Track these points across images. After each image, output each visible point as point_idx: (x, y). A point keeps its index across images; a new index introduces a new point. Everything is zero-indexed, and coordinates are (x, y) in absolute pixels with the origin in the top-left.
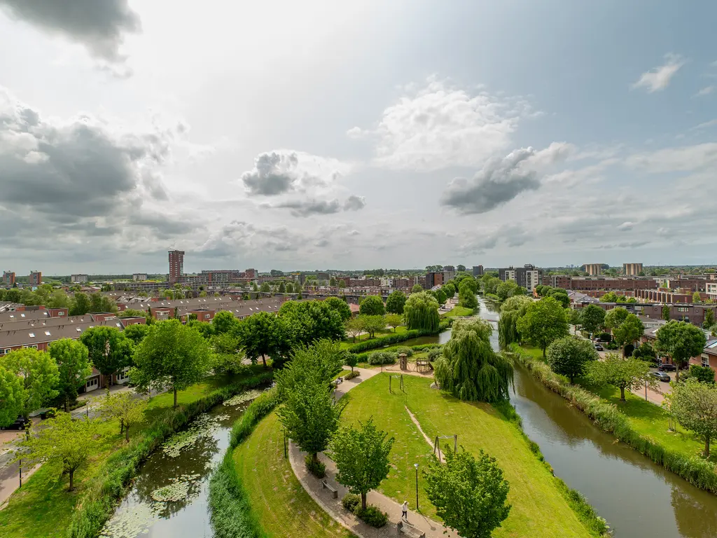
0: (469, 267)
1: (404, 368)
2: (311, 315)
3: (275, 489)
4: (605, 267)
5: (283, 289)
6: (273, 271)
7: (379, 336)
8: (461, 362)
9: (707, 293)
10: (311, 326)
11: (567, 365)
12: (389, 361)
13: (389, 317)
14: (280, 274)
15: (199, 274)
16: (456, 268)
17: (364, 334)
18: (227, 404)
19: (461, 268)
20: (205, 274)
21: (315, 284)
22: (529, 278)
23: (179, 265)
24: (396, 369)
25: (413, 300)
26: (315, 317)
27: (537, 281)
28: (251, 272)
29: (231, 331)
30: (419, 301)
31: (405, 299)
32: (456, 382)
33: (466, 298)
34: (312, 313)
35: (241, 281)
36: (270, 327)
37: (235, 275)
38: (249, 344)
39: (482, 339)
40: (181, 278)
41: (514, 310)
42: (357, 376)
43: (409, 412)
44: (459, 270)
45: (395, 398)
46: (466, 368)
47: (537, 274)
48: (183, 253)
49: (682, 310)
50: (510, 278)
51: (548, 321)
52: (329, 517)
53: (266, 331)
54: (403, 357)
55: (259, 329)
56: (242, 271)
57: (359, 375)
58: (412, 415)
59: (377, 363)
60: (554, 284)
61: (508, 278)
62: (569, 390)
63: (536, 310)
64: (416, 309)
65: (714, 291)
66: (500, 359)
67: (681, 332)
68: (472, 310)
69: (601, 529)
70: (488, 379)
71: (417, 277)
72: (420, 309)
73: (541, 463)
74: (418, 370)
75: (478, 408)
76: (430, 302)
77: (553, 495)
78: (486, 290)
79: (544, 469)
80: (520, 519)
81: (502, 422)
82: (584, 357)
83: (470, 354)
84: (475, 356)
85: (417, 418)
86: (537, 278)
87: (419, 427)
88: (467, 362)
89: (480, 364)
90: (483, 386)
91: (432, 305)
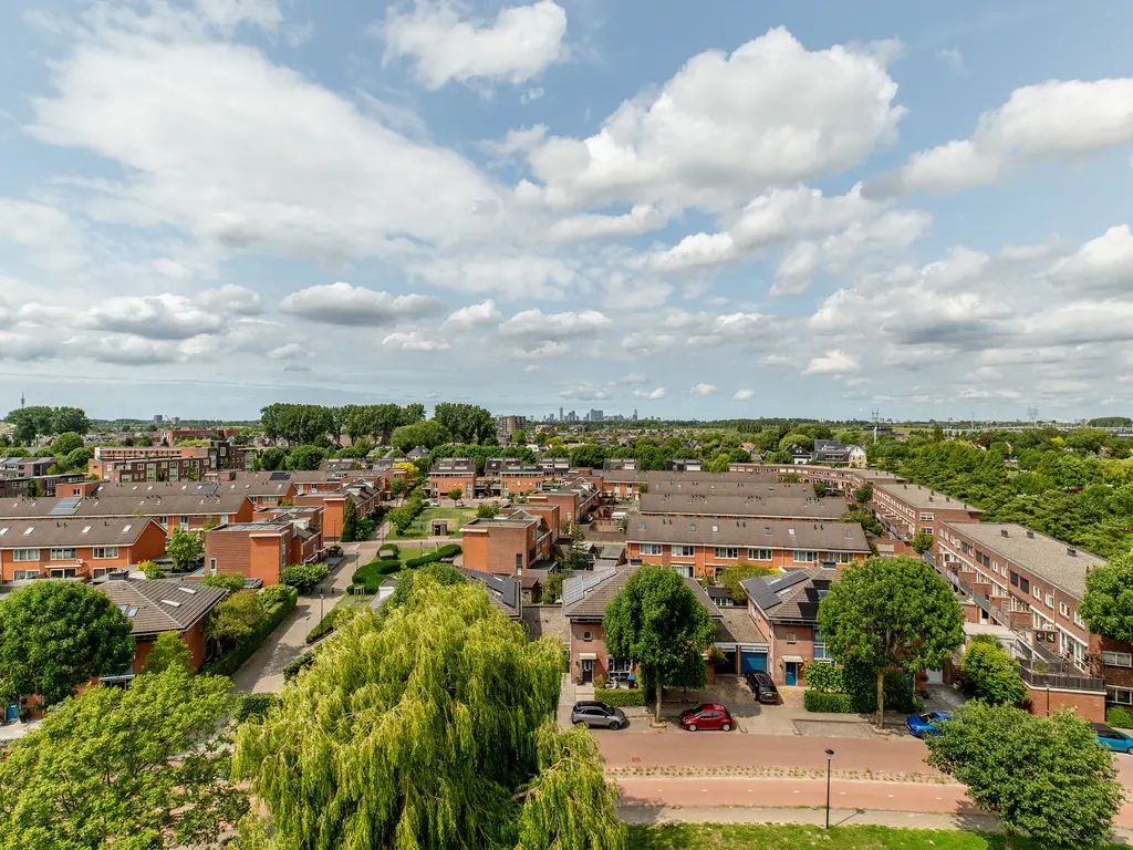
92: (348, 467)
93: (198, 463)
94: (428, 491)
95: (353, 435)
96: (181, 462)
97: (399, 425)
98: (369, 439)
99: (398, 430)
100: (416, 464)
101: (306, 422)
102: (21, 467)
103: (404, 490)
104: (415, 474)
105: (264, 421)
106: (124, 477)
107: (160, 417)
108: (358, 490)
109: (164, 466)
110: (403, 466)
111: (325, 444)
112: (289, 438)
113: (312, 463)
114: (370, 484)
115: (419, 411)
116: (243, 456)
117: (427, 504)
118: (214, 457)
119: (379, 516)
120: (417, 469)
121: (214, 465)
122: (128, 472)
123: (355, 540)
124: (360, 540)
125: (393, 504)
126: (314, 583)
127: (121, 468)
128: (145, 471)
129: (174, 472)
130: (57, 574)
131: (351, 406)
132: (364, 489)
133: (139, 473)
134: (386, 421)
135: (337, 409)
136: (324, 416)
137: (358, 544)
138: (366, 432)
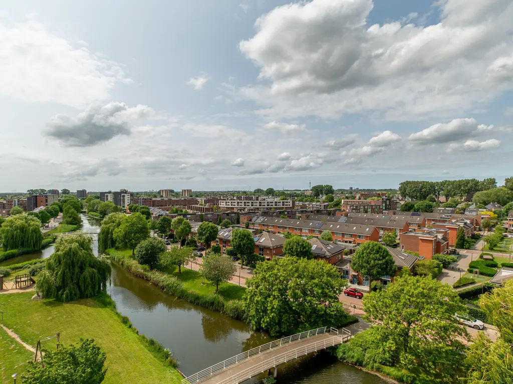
4: (172, 191)
8: (63, 271)
9: (220, 206)
11: (148, 257)
16: (60, 192)
19: (66, 192)
22: (124, 199)
25: (11, 222)
27: (129, 201)
30: (19, 223)
32: (59, 288)
33: (70, 217)
39: (84, 249)
41: (112, 224)
43: (6, 329)
44: (63, 193)
46: (69, 275)
47: (129, 196)
50: (109, 200)
51: (136, 229)
58: (9, 331)
60: (141, 203)
61: (107, 199)
62: (149, 274)
63: (128, 222)
64: (16, 230)
65: (223, 205)
66: (100, 262)
67: (208, 228)
68: (75, 226)
69: (167, 356)
70: (89, 280)
71: (16, 200)
72: (20, 230)
73: (130, 329)
74: (18, 287)
75: (82, 304)
76: (32, 223)
77: (138, 348)
78: (88, 209)
79: (132, 332)
80: (114, 376)
81: (101, 309)
82: (158, 250)
83: (73, 262)
84: (78, 263)
85: (16, 331)
86: (129, 199)
87: (18, 340)
88: (70, 270)
89: (82, 269)
90: (84, 286)
91: (33, 225)
92: (450, 212)
93: (378, 207)
94: (507, 229)
95: (447, 196)
96: (372, 206)
97: (478, 190)
98: (457, 198)
99: (478, 193)
100: (495, 213)
101: (421, 189)
102: (320, 206)
103: (489, 227)
104: (494, 218)
105: (400, 189)
106: (353, 211)
107: (351, 188)
108: (463, 224)
109: (366, 207)
110: (486, 213)
111: (433, 200)
112: (412, 197)
113: (429, 209)
114: (468, 222)
115: (492, 182)
116: (396, 204)
117: (506, 236)
118: (384, 205)
119: (476, 238)
120: (496, 215)
121: (384, 208)
122: (354, 209)
123: (463, 248)
124: (466, 249)
125: (481, 233)
126: (449, 263)
127: (352, 207)
128: (360, 209)
129: (369, 210)
130: (346, 242)
131: (446, 181)
132: (465, 223)
133: (358, 210)
134: (469, 189)
135: (437, 183)
136: (431, 187)
137: (466, 251)
138: (455, 194)
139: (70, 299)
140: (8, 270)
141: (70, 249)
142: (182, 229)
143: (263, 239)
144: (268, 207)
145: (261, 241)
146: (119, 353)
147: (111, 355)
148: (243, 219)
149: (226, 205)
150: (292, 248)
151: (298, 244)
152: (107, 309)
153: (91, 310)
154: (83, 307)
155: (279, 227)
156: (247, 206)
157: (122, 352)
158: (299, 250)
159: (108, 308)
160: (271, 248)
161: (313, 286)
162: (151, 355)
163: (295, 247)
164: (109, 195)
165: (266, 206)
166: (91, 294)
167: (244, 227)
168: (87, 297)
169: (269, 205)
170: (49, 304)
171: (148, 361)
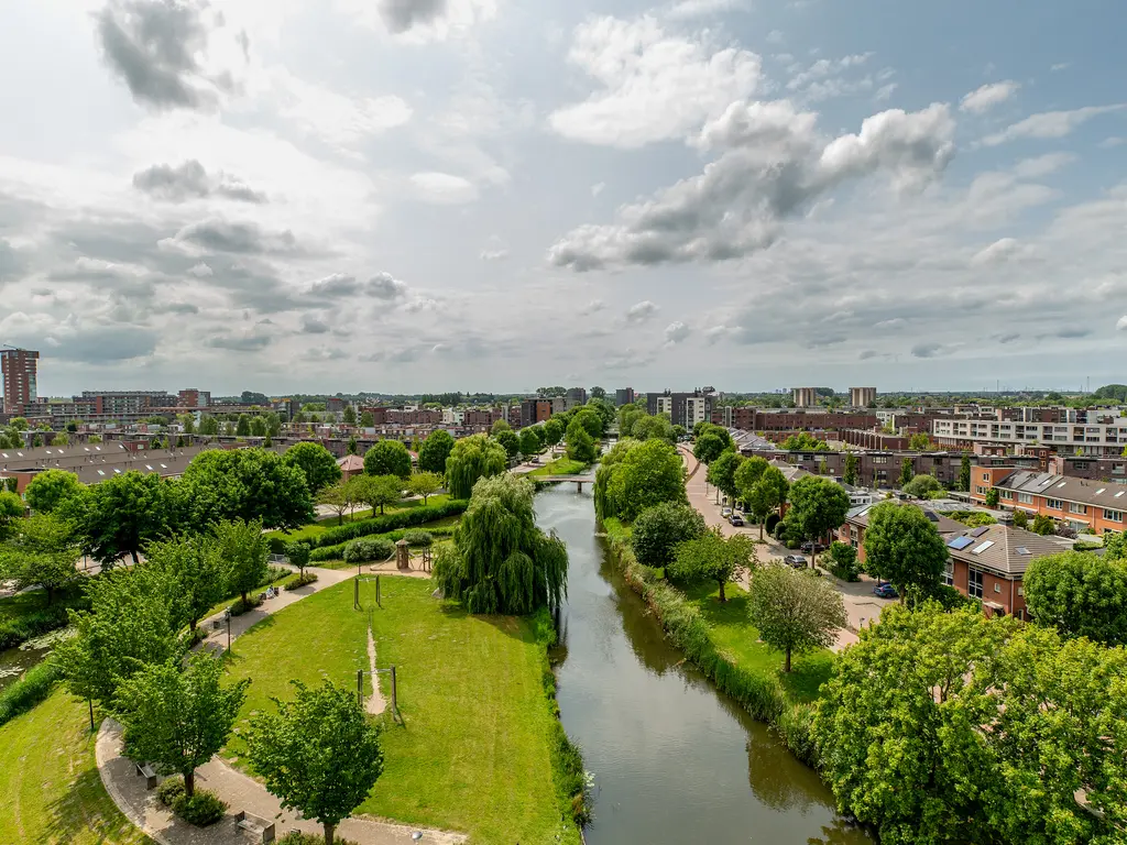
0: (610, 391)
1: (404, 566)
2: (241, 475)
3: (45, 787)
4: (827, 392)
5: (247, 428)
6: (246, 394)
7: (390, 511)
8: (473, 550)
9: (935, 435)
10: (238, 498)
11: (653, 548)
12: (379, 555)
13: (418, 477)
14: (261, 399)
15: (75, 399)
16: (588, 392)
17: (363, 509)
18: (27, 647)
19: (598, 392)
20: (91, 399)
21: (314, 419)
22: (691, 411)
23: (25, 377)
24: (389, 568)
25: (462, 448)
26: (247, 481)
27: (703, 415)
28: (190, 396)
29: (59, 509)
30: (472, 450)
31: (452, 446)
32: (464, 584)
33: (576, 444)
34: (243, 472)
35: (163, 413)
36: (140, 500)
37: (158, 400)
38: (95, 533)
39: (512, 512)
40: (30, 407)
41: (617, 463)
42: (310, 582)
43: (370, 635)
44: (594, 396)
45: (360, 616)
46: (480, 561)
47: (703, 404)
48: (36, 354)
49: (878, 460)
50: (665, 411)
51: (649, 480)
52: (123, 820)
53: (132, 507)
54: (403, 546)
55: (119, 505)
56: (173, 392)
57: (315, 581)
58: (371, 643)
59: (359, 559)
60: (728, 420)
61: (661, 409)
62: (652, 589)
63: (634, 462)
64: (466, 463)
65: (944, 431)
66: (544, 542)
67: (814, 493)
68: (582, 464)
69: (577, 788)
70: (513, 576)
71: (506, 407)
72: (473, 463)
73: (547, 702)
74: (427, 568)
75: (494, 624)
76: (491, 452)
77: (533, 748)
78: (621, 430)
79: (547, 710)
80: (451, 786)
81: (522, 644)
82: (675, 534)
83: (488, 534)
84: (496, 540)
85: (378, 648)
86: (703, 410)
87: (373, 662)
88: (483, 550)
89: (505, 551)
90: (507, 588)
91: (492, 456)
139: (480, 610)
140: (428, 535)
141: (484, 508)
142: (759, 489)
143: (988, 544)
144: (1110, 444)
145: (978, 550)
146: (492, 747)
147: (474, 743)
148: (980, 478)
149: (956, 432)
150: (1053, 588)
151: (1079, 577)
152: (535, 646)
153: (505, 641)
154: (494, 630)
155: (1109, 515)
156: (1028, 437)
157: (498, 743)
158: (1078, 598)
159: (538, 644)
160: (1008, 577)
161: (1043, 732)
162: (550, 774)
163: (1062, 585)
164: (696, 400)
165: (1103, 442)
166: (520, 606)
167: (984, 501)
168: (512, 613)
169: (1114, 439)
170: (448, 610)
171: (534, 784)
